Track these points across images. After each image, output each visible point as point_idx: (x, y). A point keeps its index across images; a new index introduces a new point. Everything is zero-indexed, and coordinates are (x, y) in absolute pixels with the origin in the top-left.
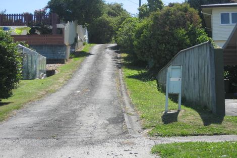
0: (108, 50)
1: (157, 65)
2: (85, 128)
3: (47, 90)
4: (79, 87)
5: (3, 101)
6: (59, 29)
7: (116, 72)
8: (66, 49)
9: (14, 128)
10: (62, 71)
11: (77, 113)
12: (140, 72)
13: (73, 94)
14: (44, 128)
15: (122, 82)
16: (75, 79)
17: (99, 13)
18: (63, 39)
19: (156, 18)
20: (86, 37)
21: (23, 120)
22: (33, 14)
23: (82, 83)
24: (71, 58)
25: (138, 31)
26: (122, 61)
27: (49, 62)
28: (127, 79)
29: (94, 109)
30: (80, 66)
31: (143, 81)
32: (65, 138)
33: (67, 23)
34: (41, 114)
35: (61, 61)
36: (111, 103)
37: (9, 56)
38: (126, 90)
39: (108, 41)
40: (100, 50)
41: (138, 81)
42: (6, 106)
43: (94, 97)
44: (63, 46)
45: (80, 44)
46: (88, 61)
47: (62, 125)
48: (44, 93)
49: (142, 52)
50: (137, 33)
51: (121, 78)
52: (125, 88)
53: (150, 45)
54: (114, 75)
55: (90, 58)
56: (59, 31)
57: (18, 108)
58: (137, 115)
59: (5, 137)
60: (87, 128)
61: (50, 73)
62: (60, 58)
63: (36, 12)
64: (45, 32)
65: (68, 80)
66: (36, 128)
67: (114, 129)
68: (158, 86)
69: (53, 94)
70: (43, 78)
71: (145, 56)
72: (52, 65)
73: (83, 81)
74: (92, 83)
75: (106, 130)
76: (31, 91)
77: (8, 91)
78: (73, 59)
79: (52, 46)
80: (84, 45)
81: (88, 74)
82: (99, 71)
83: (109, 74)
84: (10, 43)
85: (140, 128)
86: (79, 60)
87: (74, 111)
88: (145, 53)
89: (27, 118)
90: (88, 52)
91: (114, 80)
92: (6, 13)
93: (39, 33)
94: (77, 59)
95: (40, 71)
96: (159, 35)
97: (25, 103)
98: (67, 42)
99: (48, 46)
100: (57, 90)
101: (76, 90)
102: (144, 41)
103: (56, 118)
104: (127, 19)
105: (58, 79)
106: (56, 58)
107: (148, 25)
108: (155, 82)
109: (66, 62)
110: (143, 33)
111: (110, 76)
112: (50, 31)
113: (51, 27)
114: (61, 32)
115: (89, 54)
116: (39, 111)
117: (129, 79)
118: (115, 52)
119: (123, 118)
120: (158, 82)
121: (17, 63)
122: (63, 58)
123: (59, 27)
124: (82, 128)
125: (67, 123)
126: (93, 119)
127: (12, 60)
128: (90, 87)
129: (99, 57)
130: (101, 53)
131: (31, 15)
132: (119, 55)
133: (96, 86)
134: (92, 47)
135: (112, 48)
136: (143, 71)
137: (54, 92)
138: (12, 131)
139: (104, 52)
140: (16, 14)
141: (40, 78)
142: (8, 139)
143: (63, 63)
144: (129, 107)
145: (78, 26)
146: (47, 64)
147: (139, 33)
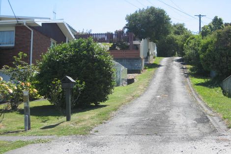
0: (175, 62)
1: (221, 75)
2: (179, 127)
3: (132, 95)
4: (158, 93)
5: (101, 104)
6: (135, 45)
7: (184, 81)
8: (141, 62)
9: (120, 126)
10: (140, 79)
11: (166, 114)
12: (206, 80)
13: (154, 98)
14: (145, 127)
15: (191, 88)
16: (152, 86)
17: (167, 32)
18: (139, 53)
19: (219, 36)
20: (156, 52)
21: (124, 120)
22: (114, 33)
23: (159, 89)
24: (145, 69)
25: (204, 46)
26: (188, 71)
27: (129, 72)
28: (196, 86)
29: (179, 111)
30: (154, 76)
31: (210, 87)
32: (166, 135)
33: (142, 40)
34: (136, 115)
35: (138, 71)
36: (190, 106)
37: (106, 68)
38: (197, 95)
39: (173, 55)
40: (168, 62)
41: (205, 88)
42: (104, 108)
43: (174, 101)
44: (139, 59)
45: (151, 57)
46: (160, 72)
47: (160, 124)
48: (131, 98)
49: (207, 64)
50: (203, 48)
51: (190, 86)
52: (196, 94)
53: (214, 58)
54: (184, 83)
55: (161, 69)
56: (135, 47)
57: (115, 110)
58: (218, 116)
59: (116, 133)
60: (180, 126)
61: (130, 81)
62: (136, 69)
63: (116, 32)
64: (124, 48)
65: (147, 87)
66: (138, 127)
67: (204, 128)
68: (223, 92)
69: (139, 98)
70: (125, 85)
71: (210, 67)
72: (130, 75)
73: (160, 88)
74: (167, 89)
75: (197, 128)
76: (119, 96)
77: (105, 96)
78: (147, 70)
79: (130, 59)
80: (154, 58)
81: (161, 82)
82: (170, 80)
83: (179, 82)
84: (107, 56)
85: (225, 127)
86: (152, 70)
87: (164, 113)
88: (210, 64)
89: (126, 118)
90: (158, 64)
91: (185, 86)
92: (92, 33)
93: (119, 49)
94: (150, 69)
95: (123, 79)
96: (221, 49)
97: (119, 106)
98: (142, 56)
99: (127, 59)
100: (141, 95)
101: (157, 95)
102: (209, 55)
103: (151, 118)
104: (192, 36)
105: (138, 86)
106: (133, 69)
107: (212, 41)
108: (220, 89)
109: (141, 72)
110: (208, 48)
111: (181, 84)
112: (127, 48)
113: (129, 44)
114: (137, 47)
115: (159, 66)
116: (133, 112)
117: (198, 86)
118: (182, 64)
119: (207, 118)
120: (222, 89)
121: (113, 72)
122: (139, 69)
123: (135, 43)
124: (176, 127)
125: (163, 122)
126: (181, 119)
127: (108, 70)
128: (167, 93)
129: (168, 68)
130: (169, 65)
131: (112, 34)
132: (184, 67)
133: (172, 92)
134: (161, 60)
135: (178, 61)
136: (208, 80)
137: (139, 96)
138: (119, 129)
139: (172, 64)
140: (100, 33)
141: (123, 85)
142: (120, 135)
143: (139, 73)
144: (207, 109)
145: (150, 43)
146: (128, 73)
147: (205, 48)
